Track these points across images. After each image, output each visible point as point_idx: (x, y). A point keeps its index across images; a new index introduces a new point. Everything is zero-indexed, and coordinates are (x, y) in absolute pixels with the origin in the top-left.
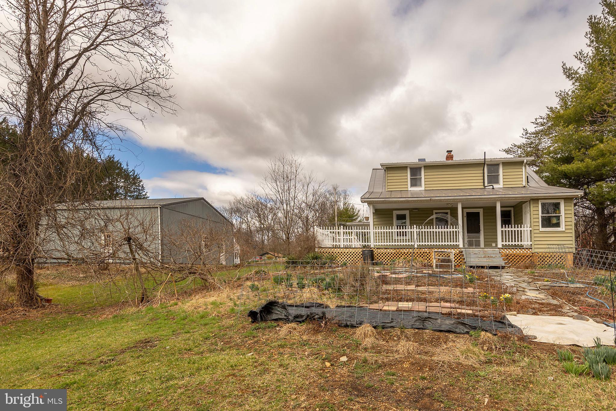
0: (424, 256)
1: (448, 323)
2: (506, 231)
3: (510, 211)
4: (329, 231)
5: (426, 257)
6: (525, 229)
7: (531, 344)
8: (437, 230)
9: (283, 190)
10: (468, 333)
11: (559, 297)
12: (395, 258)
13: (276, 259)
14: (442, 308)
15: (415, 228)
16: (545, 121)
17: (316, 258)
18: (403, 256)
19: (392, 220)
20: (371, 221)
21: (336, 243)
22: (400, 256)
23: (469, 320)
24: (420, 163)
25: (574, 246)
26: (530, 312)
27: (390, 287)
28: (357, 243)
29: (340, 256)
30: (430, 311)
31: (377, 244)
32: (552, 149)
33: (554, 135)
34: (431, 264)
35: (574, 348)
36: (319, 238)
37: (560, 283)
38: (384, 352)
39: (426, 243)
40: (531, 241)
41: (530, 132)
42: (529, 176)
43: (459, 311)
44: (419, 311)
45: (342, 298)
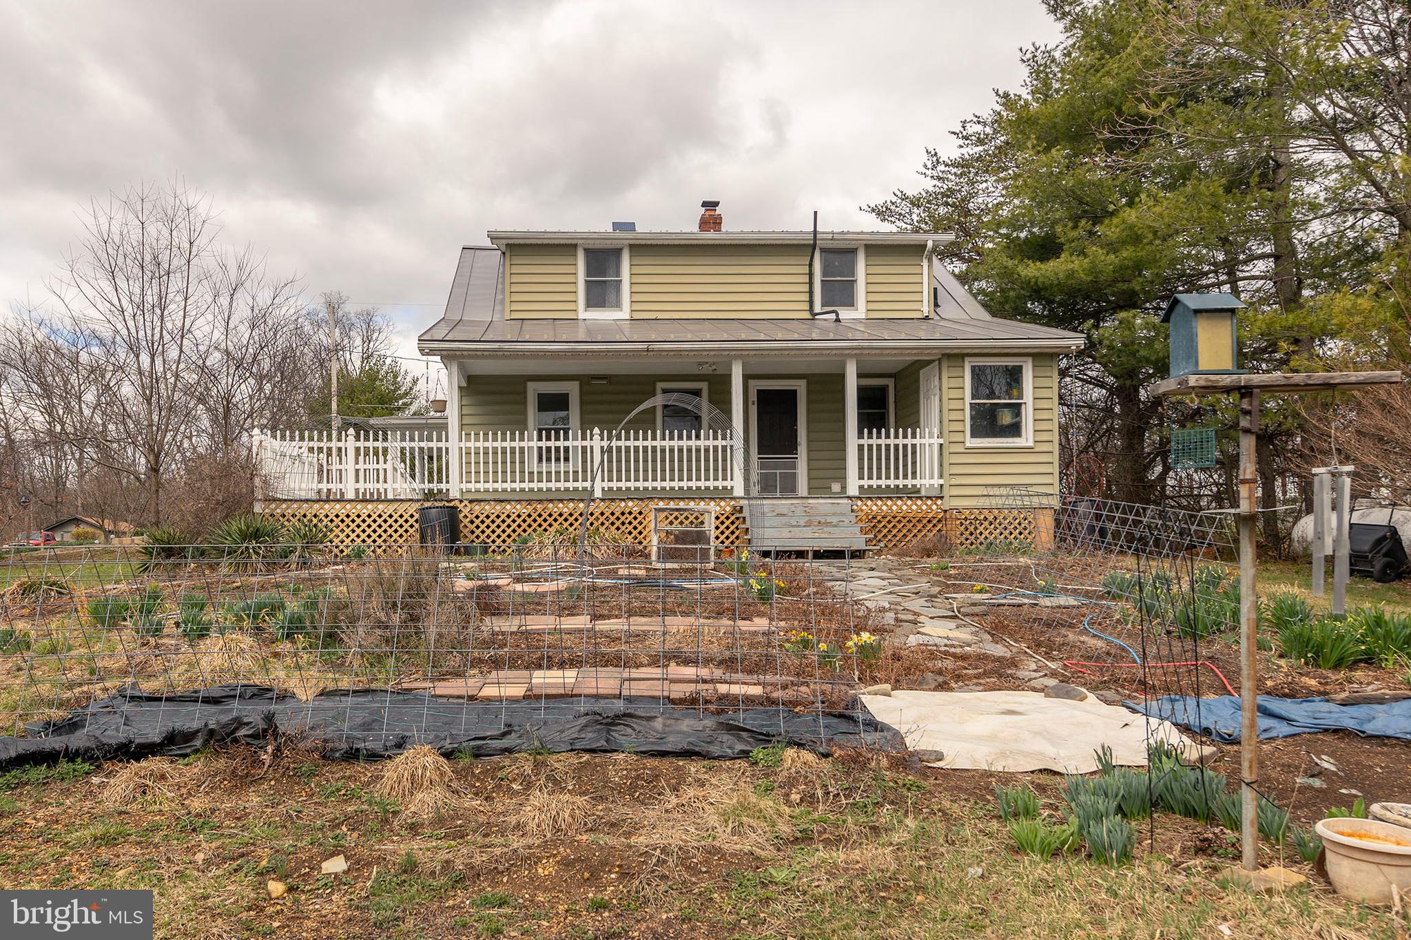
0: (623, 524)
1: (688, 728)
2: (870, 447)
3: (884, 389)
4: (305, 444)
5: (630, 528)
6: (926, 441)
7: (925, 776)
8: (667, 443)
9: (141, 306)
10: (745, 754)
11: (1011, 636)
12: (530, 530)
13: (107, 540)
14: (673, 681)
15: (597, 437)
16: (988, 130)
17: (256, 535)
18: (556, 525)
19: (525, 413)
20: (452, 413)
21: (330, 486)
22: (545, 525)
23: (750, 714)
24: (619, 234)
25: (1056, 489)
26: (928, 683)
27: (508, 625)
28: (401, 486)
29: (342, 526)
30: (633, 693)
31: (472, 486)
32: (1005, 212)
33: (1010, 172)
34: (645, 548)
35: (1044, 779)
36: (269, 466)
37: (1017, 595)
38: (475, 832)
39: (632, 485)
40: (941, 476)
41: (947, 160)
42: (940, 289)
43: (723, 689)
44: (597, 697)
45: (338, 665)
